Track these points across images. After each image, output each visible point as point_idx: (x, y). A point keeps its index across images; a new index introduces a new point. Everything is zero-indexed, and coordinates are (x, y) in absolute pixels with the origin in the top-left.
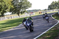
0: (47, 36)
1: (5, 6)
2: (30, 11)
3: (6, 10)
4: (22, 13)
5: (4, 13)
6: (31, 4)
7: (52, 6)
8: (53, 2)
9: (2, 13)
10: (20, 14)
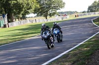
0: (85, 49)
1: (28, 4)
2: (62, 13)
3: (29, 11)
4: (50, 15)
5: (25, 15)
6: (64, 3)
7: (93, 7)
8: (95, 2)
9: (22, 14)
10: (48, 17)
